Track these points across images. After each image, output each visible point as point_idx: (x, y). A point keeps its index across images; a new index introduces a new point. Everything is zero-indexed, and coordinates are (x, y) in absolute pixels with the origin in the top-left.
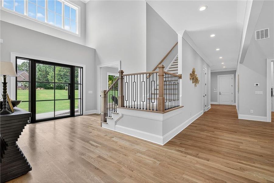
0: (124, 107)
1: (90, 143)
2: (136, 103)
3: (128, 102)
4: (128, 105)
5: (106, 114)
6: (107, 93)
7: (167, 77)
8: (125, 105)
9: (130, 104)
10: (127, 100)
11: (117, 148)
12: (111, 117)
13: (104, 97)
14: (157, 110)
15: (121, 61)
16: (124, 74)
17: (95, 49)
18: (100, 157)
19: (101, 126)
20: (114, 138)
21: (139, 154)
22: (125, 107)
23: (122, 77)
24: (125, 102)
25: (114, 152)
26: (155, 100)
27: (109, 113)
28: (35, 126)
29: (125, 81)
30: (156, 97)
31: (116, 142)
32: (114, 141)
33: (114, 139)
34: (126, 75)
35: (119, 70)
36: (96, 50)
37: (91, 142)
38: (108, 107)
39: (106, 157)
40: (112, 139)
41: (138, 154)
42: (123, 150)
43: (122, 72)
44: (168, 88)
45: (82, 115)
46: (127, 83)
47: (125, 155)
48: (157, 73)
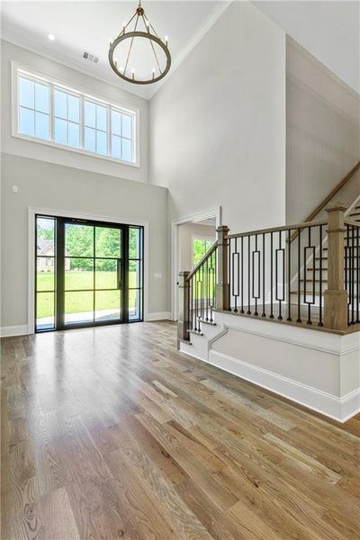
0: (230, 309)
1: (154, 385)
2: (260, 302)
3: (239, 299)
4: (239, 304)
5: (187, 324)
6: (192, 277)
7: (353, 238)
8: (232, 305)
9: (246, 304)
10: (236, 293)
11: (215, 408)
12: (200, 330)
13: (185, 287)
14: (321, 324)
15: (221, 208)
16: (229, 233)
17: (167, 189)
18: (173, 424)
19: (179, 349)
20: (207, 381)
21: (270, 437)
22: (233, 309)
23: (225, 240)
24: (232, 298)
25: (207, 418)
26: (317, 298)
27: (195, 320)
28: (63, 336)
29: (233, 251)
30: (317, 290)
31: (212, 393)
32: (206, 389)
33: (206, 383)
34: (236, 237)
35: (218, 225)
36: (170, 190)
37: (156, 382)
38: (194, 308)
39: (186, 427)
40: (201, 382)
41: (268, 434)
42: (229, 418)
43: (224, 230)
44: (355, 267)
45: (142, 321)
46: (236, 256)
47: (235, 432)
48: (321, 226)
